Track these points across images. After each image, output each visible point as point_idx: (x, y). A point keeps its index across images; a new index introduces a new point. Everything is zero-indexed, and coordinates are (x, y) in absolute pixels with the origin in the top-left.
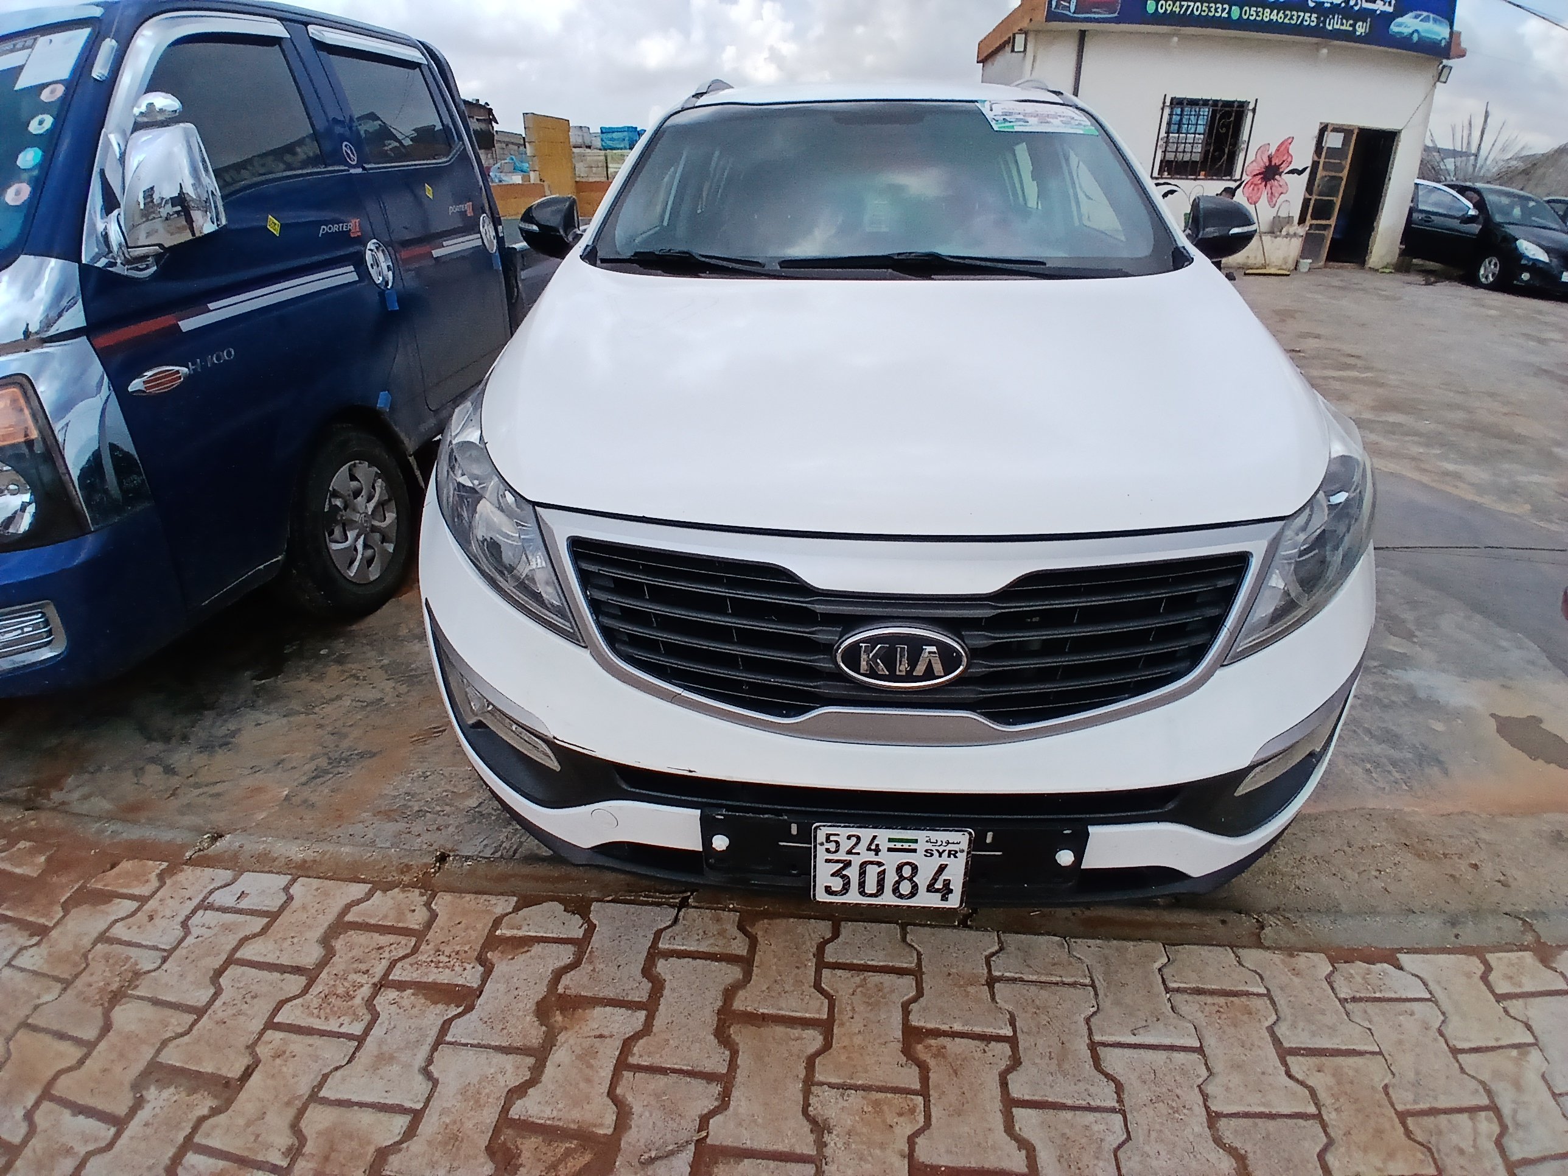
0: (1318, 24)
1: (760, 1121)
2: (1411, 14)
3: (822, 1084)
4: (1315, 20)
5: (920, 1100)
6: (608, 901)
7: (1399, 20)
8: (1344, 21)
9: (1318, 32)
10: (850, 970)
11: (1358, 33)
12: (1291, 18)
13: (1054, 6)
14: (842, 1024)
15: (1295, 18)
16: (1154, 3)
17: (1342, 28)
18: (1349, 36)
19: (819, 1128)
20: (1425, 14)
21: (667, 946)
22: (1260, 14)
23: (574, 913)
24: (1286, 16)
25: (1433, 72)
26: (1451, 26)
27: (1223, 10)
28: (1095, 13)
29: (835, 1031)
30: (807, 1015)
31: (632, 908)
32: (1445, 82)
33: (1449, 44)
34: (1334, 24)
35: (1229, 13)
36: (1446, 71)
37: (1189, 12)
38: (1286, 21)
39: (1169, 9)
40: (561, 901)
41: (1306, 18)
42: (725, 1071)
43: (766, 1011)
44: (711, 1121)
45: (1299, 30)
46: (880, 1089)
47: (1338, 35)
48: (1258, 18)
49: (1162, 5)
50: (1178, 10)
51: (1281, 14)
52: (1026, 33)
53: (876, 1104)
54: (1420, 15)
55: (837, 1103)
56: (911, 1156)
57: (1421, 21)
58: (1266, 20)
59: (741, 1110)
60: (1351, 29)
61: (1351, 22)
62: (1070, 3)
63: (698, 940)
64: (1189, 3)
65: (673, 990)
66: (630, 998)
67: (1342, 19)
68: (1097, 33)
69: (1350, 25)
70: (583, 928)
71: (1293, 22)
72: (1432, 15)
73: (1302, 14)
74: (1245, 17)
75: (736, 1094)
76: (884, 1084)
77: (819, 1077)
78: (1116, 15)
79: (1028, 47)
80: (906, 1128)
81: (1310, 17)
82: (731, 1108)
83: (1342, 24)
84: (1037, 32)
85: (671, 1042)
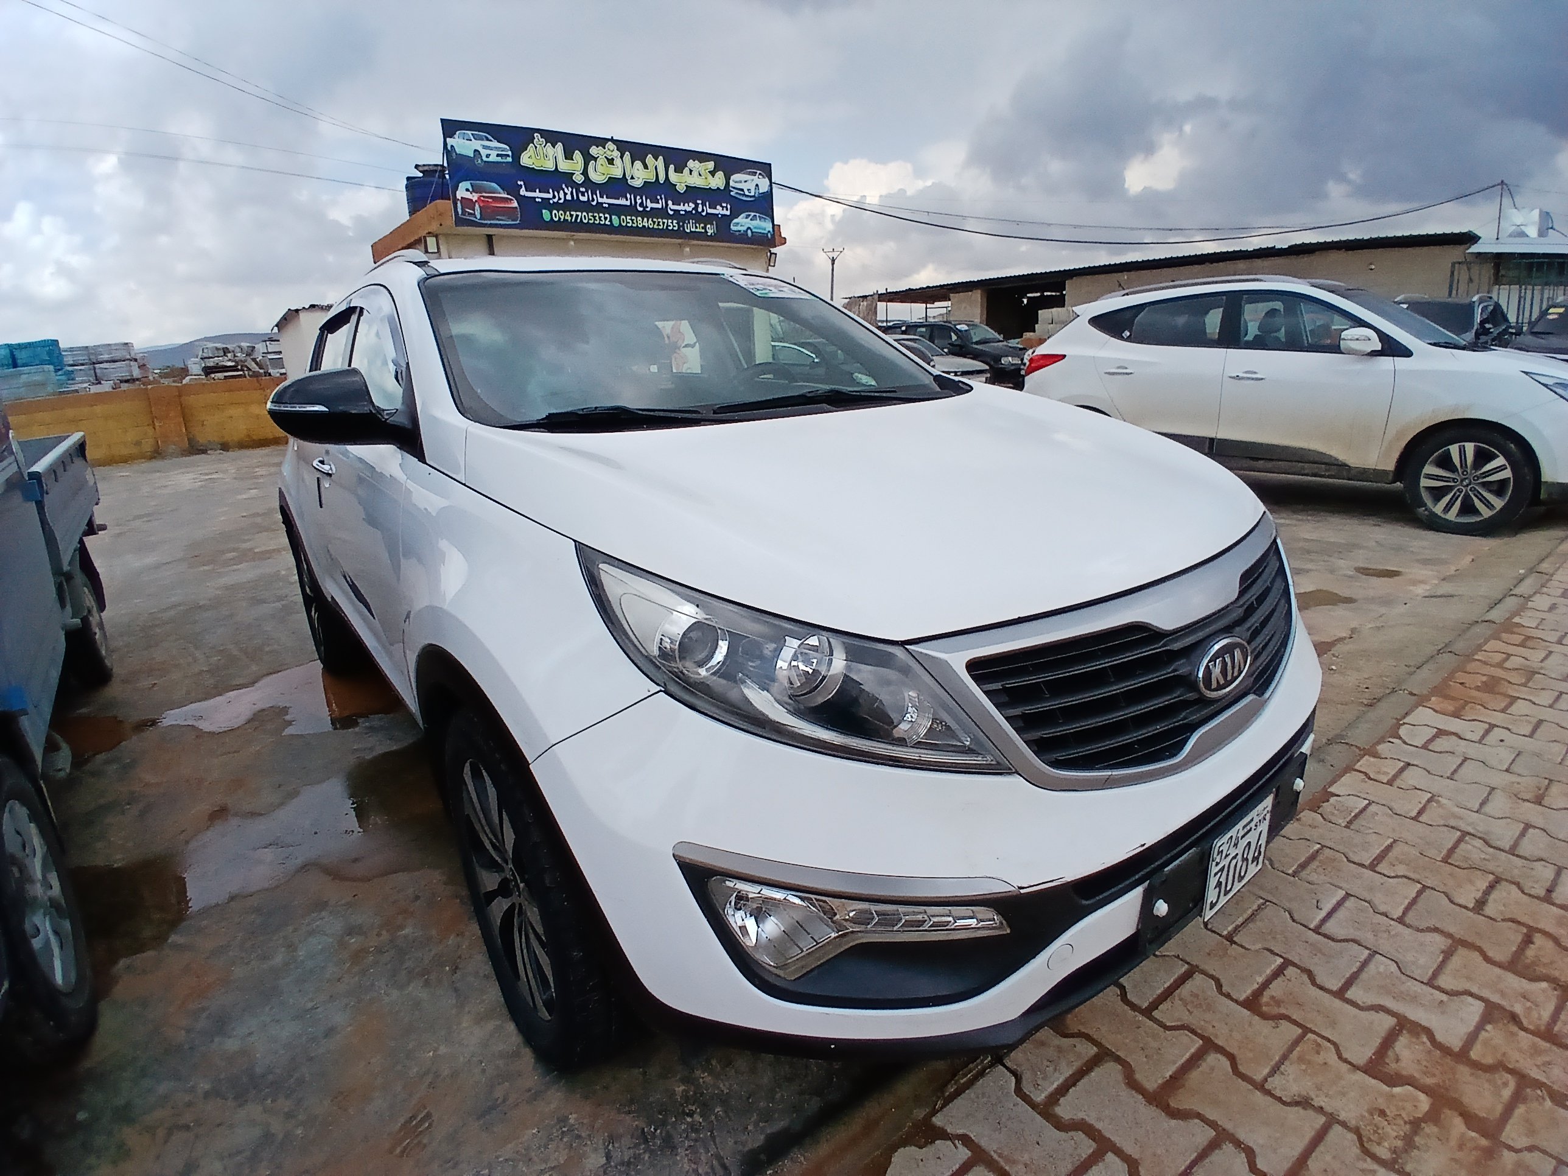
0: (679, 228)
1: (1278, 1135)
2: (743, 215)
3: (1266, 1080)
4: (676, 225)
5: (1310, 1035)
6: (942, 1108)
7: (735, 221)
8: (698, 225)
9: (680, 234)
10: (1166, 999)
11: (709, 234)
12: (658, 225)
13: (460, 213)
14: (1216, 1036)
15: (661, 224)
16: (548, 213)
17: (697, 230)
18: (703, 236)
19: (1304, 1103)
20: (753, 214)
21: (1043, 1096)
22: (635, 221)
23: (933, 1142)
24: (654, 224)
25: (763, 261)
26: (773, 222)
27: (606, 218)
28: (498, 219)
29: (1220, 1043)
30: (1193, 1050)
31: (969, 1093)
32: (774, 266)
33: (773, 235)
34: (690, 227)
35: (611, 221)
36: (773, 256)
37: (579, 221)
38: (655, 227)
39: (562, 218)
40: (904, 1143)
41: (669, 224)
42: (1214, 1133)
43: (1170, 1073)
44: (1259, 1166)
45: (665, 233)
46: (1291, 1049)
47: (694, 235)
48: (634, 225)
49: (555, 214)
50: (569, 218)
51: (650, 221)
52: (436, 236)
53: (1301, 1059)
54: (749, 215)
55: (1288, 1081)
56: (1355, 1067)
57: (751, 220)
58: (640, 226)
59: (1261, 1142)
60: (703, 231)
61: (702, 225)
62: (474, 211)
63: (1055, 1070)
64: (578, 213)
65: (1099, 1119)
66: (1084, 1156)
67: (695, 223)
68: (502, 237)
69: (703, 228)
70: (958, 1145)
71: (661, 227)
72: (758, 215)
73: (665, 221)
74: (624, 224)
75: (1242, 1136)
76: (1287, 1046)
77: (1258, 1077)
78: (518, 222)
79: (441, 247)
80: (1332, 1057)
81: (672, 223)
82: (1254, 1148)
83: (696, 228)
84: (446, 235)
85: (1159, 1152)
